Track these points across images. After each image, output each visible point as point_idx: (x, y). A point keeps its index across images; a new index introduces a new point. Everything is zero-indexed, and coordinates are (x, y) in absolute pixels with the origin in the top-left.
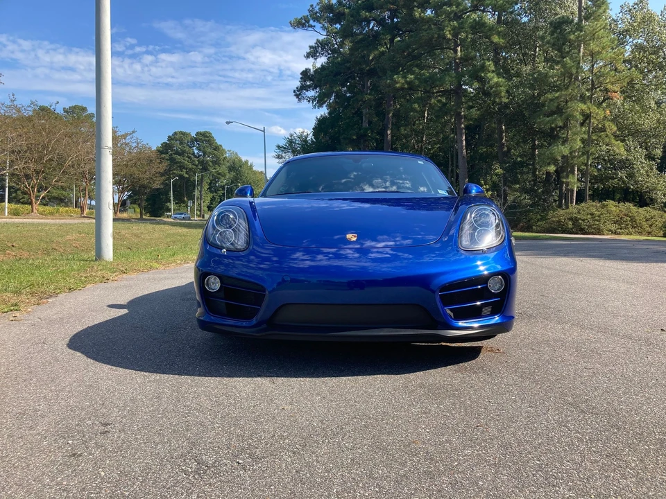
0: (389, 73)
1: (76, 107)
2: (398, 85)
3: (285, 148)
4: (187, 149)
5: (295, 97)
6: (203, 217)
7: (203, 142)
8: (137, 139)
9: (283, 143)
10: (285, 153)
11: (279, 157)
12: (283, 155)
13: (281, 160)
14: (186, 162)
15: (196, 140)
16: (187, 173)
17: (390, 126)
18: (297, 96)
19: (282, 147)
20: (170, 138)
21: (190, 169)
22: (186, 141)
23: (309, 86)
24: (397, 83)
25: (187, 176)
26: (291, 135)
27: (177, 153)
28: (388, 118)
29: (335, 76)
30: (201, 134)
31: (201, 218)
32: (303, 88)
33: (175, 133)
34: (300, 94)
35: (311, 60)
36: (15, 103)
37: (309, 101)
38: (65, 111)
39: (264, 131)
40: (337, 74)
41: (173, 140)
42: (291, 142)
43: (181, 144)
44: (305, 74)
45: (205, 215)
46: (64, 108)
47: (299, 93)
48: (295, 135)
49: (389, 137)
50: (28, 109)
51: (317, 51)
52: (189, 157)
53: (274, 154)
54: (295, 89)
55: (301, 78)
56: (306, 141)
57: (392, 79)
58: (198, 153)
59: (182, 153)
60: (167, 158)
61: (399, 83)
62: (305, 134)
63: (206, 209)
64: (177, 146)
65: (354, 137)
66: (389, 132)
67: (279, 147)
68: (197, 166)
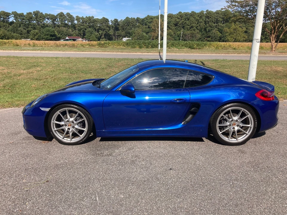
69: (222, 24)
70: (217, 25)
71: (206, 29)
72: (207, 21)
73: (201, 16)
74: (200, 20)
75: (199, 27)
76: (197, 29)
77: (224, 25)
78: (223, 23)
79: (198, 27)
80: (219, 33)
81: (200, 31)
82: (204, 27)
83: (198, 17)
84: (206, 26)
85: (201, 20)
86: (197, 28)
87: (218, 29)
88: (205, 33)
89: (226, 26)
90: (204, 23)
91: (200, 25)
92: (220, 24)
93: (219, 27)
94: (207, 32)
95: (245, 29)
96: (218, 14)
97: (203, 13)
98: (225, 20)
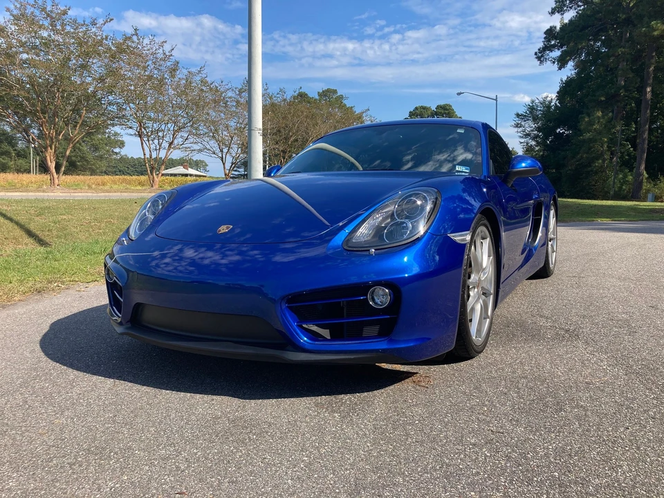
0: (646, 19)
1: (328, 91)
2: (656, 33)
3: (525, 116)
5: (537, 60)
7: (442, 115)
8: (371, 116)
9: (522, 111)
10: (525, 121)
11: (517, 126)
12: (523, 123)
13: (520, 129)
15: (436, 113)
17: (651, 81)
18: (539, 58)
19: (522, 115)
20: (411, 114)
22: (426, 116)
23: (554, 46)
24: (655, 30)
26: (533, 102)
28: (648, 72)
29: (581, 31)
30: (441, 107)
32: (547, 48)
33: (416, 108)
34: (542, 56)
35: (557, 16)
36: (268, 91)
37: (554, 62)
38: (319, 94)
39: (496, 100)
40: (584, 28)
41: (413, 115)
42: (532, 109)
44: (550, 33)
46: (319, 93)
47: (540, 56)
48: (537, 101)
49: (649, 96)
50: (278, 96)
51: (564, 5)
53: (513, 123)
54: (537, 51)
55: (545, 38)
56: (549, 107)
57: (649, 26)
61: (657, 30)
62: (549, 99)
65: (603, 99)
66: (649, 89)
67: (518, 115)
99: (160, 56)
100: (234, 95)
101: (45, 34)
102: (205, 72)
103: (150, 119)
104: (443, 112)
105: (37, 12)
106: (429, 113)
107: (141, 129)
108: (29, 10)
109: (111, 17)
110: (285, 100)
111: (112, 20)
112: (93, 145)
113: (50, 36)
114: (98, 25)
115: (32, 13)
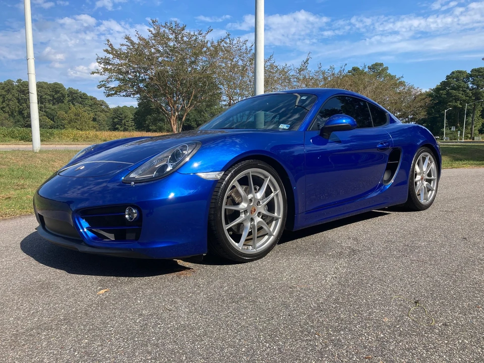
1: (376, 64)
4: (462, 84)
6: (473, 139)
7: (477, 77)
14: (460, 95)
15: (471, 76)
16: (461, 104)
20: (448, 77)
21: (464, 101)
22: (462, 78)
25: (461, 106)
27: (453, 88)
30: (476, 70)
31: (471, 140)
33: (453, 73)
41: (450, 78)
43: (458, 80)
45: (475, 138)
52: (464, 91)
58: (472, 87)
59: (457, 88)
60: (444, 93)
63: (477, 132)
64: (454, 83)
68: (470, 97)
69: (51, 105)
70: (43, 106)
71: (23, 112)
72: (22, 99)
73: (9, 89)
74: (7, 96)
75: (7, 108)
76: (4, 111)
77: (56, 107)
78: (54, 104)
79: (4, 107)
80: (48, 120)
81: (9, 115)
82: (17, 109)
83: (3, 91)
84: (21, 107)
85: (9, 96)
86: (4, 109)
87: (45, 114)
88: (21, 119)
89: (60, 108)
90: (16, 101)
91: (8, 105)
92: (47, 105)
93: (47, 110)
94: (24, 117)
95: (92, 115)
96: (42, 87)
97: (12, 85)
98: (55, 99)
99: (243, 51)
100: (295, 74)
101: (171, 44)
102: (273, 59)
103: (236, 94)
104: (477, 74)
105: (167, 31)
106: (465, 76)
107: (230, 101)
108: (162, 30)
109: (211, 29)
110: (333, 74)
111: (212, 30)
112: (211, 113)
113: (174, 45)
114: (203, 35)
115: (164, 31)
